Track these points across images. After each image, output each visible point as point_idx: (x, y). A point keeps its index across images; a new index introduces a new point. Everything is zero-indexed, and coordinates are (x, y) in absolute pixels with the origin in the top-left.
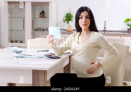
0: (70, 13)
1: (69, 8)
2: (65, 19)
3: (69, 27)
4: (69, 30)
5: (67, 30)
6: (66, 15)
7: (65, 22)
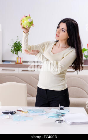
0: (19, 42)
1: (18, 36)
2: (13, 49)
3: (19, 59)
4: (18, 62)
5: (16, 61)
6: (14, 45)
7: (13, 53)
